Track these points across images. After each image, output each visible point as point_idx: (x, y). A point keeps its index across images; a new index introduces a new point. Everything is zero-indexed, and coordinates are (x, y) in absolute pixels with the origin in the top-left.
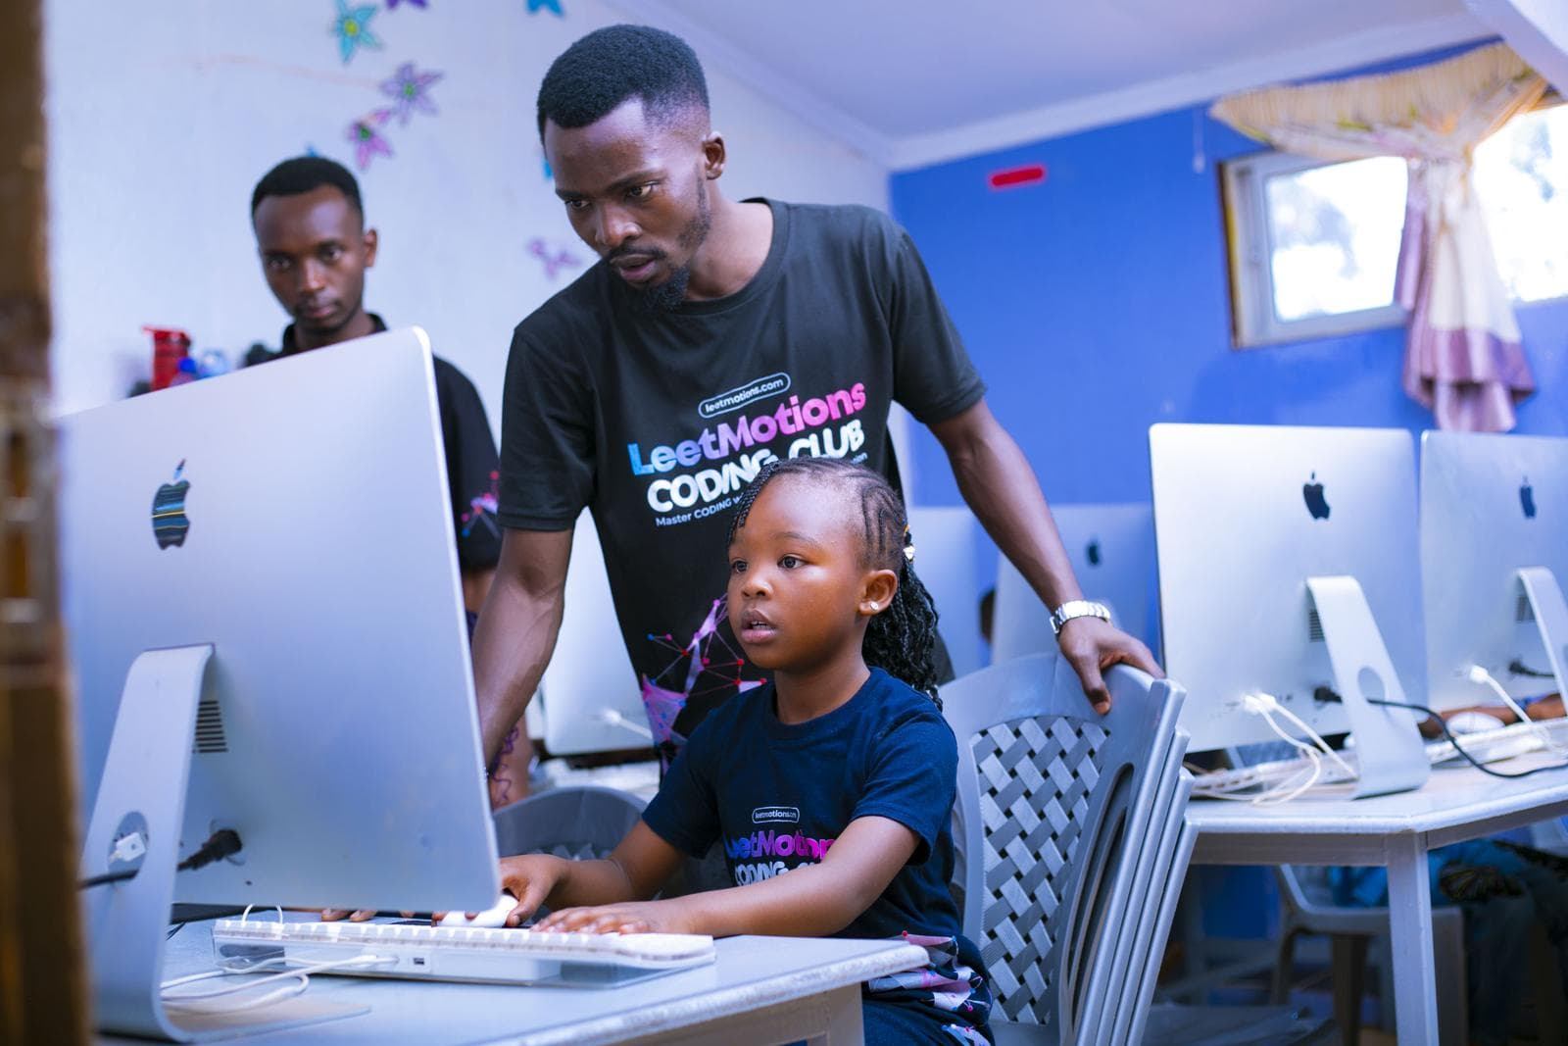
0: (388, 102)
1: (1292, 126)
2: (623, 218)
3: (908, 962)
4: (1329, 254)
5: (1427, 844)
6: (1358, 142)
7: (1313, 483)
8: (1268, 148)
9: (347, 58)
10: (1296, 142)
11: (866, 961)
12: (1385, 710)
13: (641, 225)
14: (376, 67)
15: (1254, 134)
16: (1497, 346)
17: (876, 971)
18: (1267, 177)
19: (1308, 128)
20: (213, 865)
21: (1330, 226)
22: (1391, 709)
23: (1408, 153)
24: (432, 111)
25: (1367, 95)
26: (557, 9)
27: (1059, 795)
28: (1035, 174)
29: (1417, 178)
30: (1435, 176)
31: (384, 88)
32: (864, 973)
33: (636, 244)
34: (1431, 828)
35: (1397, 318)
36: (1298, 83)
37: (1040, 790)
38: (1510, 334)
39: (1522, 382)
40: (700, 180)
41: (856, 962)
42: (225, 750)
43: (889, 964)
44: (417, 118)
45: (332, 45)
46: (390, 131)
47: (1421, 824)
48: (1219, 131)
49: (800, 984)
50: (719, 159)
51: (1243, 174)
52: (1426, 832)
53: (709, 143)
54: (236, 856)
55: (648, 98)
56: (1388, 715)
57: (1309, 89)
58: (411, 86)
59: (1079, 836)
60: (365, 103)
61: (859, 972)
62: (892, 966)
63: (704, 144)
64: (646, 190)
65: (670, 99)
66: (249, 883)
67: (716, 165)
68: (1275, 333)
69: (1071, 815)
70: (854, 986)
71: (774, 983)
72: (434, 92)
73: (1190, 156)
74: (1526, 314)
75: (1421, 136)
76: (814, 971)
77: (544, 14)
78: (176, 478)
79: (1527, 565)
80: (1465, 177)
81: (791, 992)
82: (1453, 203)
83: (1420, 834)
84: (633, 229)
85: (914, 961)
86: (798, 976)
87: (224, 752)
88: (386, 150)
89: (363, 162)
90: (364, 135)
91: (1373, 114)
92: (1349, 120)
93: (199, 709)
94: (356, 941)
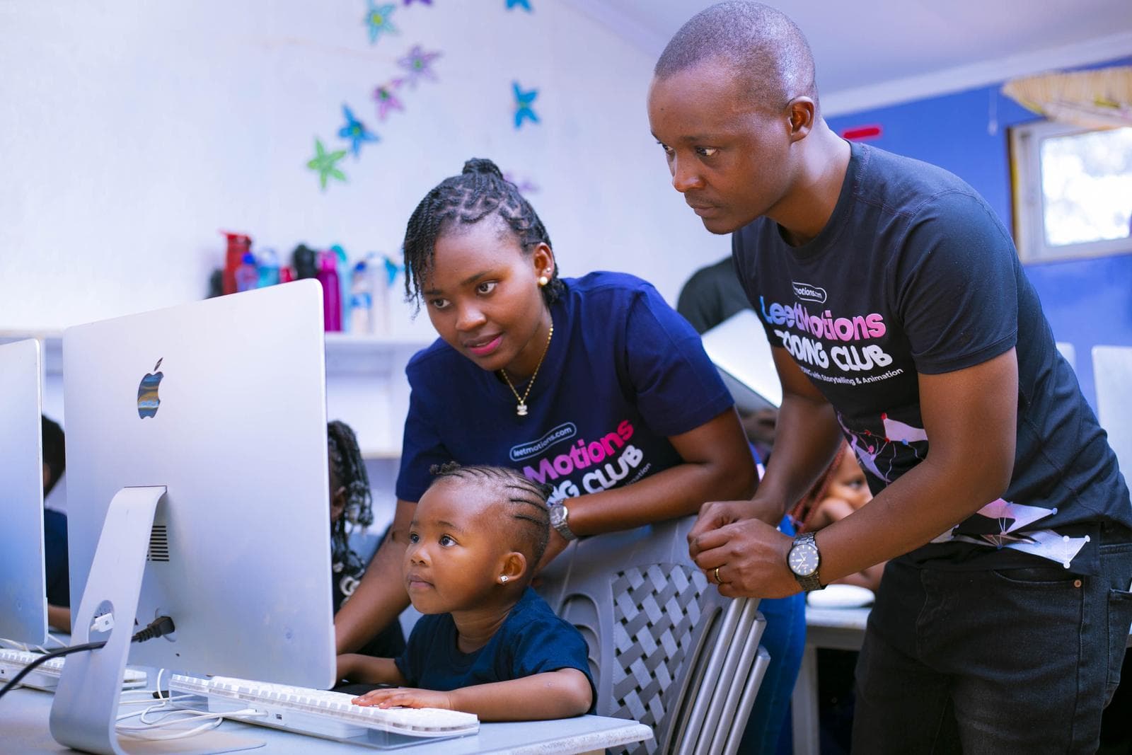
0: (401, 73)
1: (1061, 103)
3: (636, 736)
6: (1108, 116)
8: (1043, 118)
9: (373, 40)
10: (1064, 114)
14: (394, 47)
15: (1032, 107)
18: (1043, 138)
19: (1073, 104)
20: (153, 640)
24: (434, 79)
25: (1116, 81)
26: (527, 6)
27: (672, 627)
28: (873, 132)
31: (400, 63)
36: (1067, 71)
37: (659, 622)
42: (168, 560)
43: (620, 737)
44: (424, 85)
45: (362, 32)
46: (403, 94)
48: (1008, 105)
51: (1025, 137)
54: (170, 635)
57: (1075, 75)
58: (419, 62)
59: (683, 661)
60: (384, 73)
66: (178, 655)
68: (1044, 255)
69: (679, 645)
72: (436, 66)
73: (987, 123)
76: (561, 741)
77: (518, 10)
85: (640, 736)
87: (167, 562)
88: (399, 107)
89: (382, 116)
90: (383, 96)
91: (1120, 95)
92: (1103, 100)
93: (153, 531)
94: (247, 697)
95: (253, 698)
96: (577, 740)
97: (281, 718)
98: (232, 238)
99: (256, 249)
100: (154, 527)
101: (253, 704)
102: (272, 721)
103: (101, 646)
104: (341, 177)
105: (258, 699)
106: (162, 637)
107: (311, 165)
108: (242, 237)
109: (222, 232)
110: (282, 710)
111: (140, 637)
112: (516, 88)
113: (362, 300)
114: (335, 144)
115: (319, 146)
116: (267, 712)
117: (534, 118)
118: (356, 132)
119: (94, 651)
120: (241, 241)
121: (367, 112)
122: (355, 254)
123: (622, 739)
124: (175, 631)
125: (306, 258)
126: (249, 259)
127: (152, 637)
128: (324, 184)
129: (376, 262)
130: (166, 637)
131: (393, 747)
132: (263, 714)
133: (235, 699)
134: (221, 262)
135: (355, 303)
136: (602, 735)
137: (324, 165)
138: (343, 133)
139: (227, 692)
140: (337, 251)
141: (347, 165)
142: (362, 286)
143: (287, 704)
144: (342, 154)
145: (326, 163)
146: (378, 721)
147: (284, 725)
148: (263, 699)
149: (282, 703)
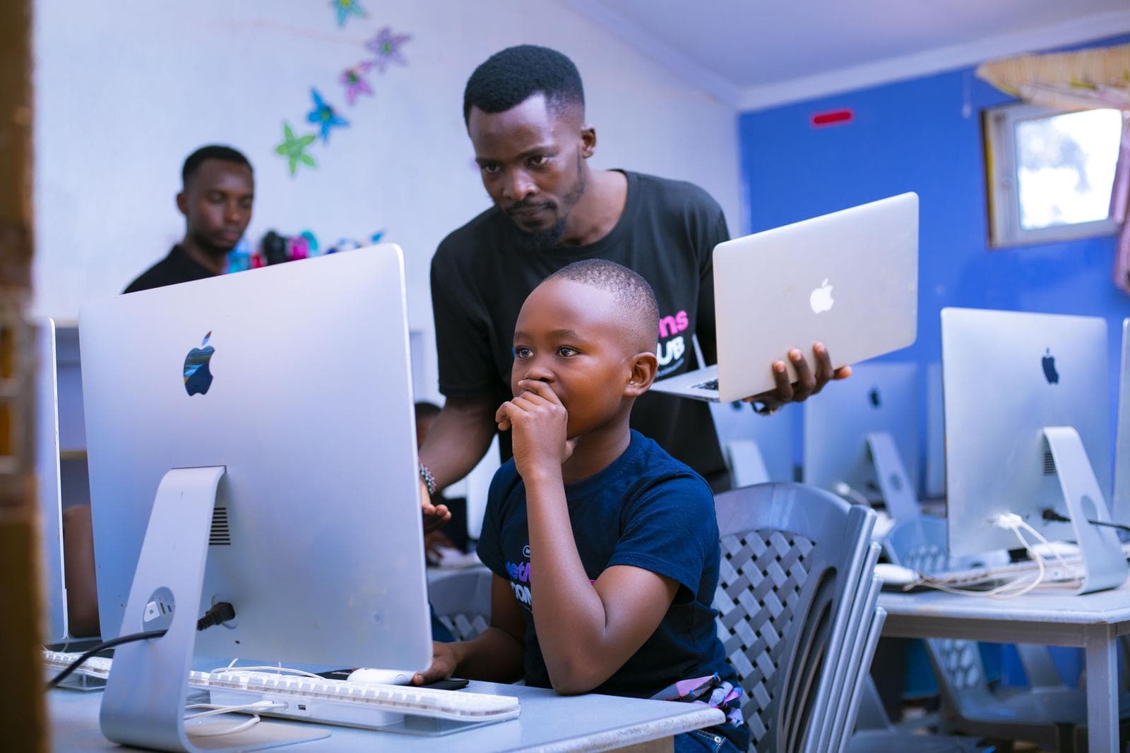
0: (369, 56)
1: (1036, 85)
2: (526, 181)
3: (710, 721)
4: (1068, 175)
5: (1116, 633)
6: (1085, 97)
7: (1048, 356)
8: (1018, 100)
9: (341, 22)
10: (1039, 96)
11: (676, 720)
12: (1098, 529)
13: (539, 185)
14: (362, 30)
15: (1007, 89)
17: (684, 727)
18: (1018, 121)
19: (1048, 86)
20: (213, 628)
21: (1069, 154)
22: (1103, 529)
23: (1122, 106)
24: (403, 62)
25: (1092, 63)
28: (845, 116)
29: (1128, 125)
31: (368, 46)
32: (674, 729)
33: (534, 200)
34: (1121, 620)
35: (1111, 228)
36: (1042, 53)
40: (579, 157)
41: (669, 720)
42: (229, 544)
43: (694, 722)
44: (392, 69)
45: (331, 13)
46: (372, 77)
47: (1112, 618)
48: (982, 88)
49: (624, 737)
50: (592, 144)
51: (1000, 120)
52: (1116, 624)
53: (586, 131)
54: (229, 623)
55: (548, 95)
56: (1100, 533)
57: (1050, 57)
58: (388, 45)
60: (353, 56)
61: (672, 727)
62: (696, 724)
63: (582, 132)
64: (544, 160)
65: (563, 97)
66: (238, 642)
67: (589, 148)
68: (1020, 238)
70: (668, 738)
71: (604, 735)
72: (406, 50)
73: (961, 106)
76: (636, 727)
78: (203, 344)
81: (617, 742)
83: (1111, 625)
84: (533, 188)
85: (714, 721)
86: (623, 730)
87: (228, 546)
88: (369, 91)
89: (351, 100)
90: (353, 80)
91: (1097, 77)
92: (1079, 81)
93: (214, 513)
94: (260, 689)
95: (266, 689)
96: (652, 725)
97: (304, 709)
100: (215, 509)
101: (269, 695)
102: (294, 712)
103: (161, 634)
104: (310, 162)
105: (273, 690)
106: (222, 624)
107: (279, 150)
110: (305, 700)
111: (202, 624)
114: (304, 129)
115: (288, 130)
116: (286, 703)
118: (325, 117)
119: (151, 640)
121: (335, 96)
122: (326, 240)
124: (236, 616)
125: (277, 245)
127: (212, 624)
128: (293, 171)
129: (349, 247)
130: (224, 625)
131: (442, 733)
132: (283, 705)
133: (243, 691)
137: (293, 150)
138: (312, 118)
139: (235, 685)
140: (307, 237)
141: (316, 150)
143: (310, 694)
144: (311, 139)
145: (294, 148)
146: (425, 707)
147: (308, 716)
148: (280, 691)
149: (304, 693)
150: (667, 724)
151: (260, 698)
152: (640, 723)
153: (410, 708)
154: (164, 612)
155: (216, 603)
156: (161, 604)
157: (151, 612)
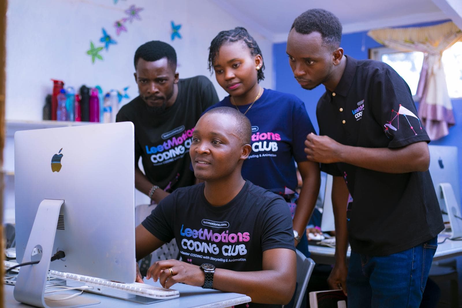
0: (126, 16)
1: (391, 40)
3: (246, 301)
6: (409, 47)
8: (383, 46)
9: (115, 3)
10: (392, 45)
14: (124, 5)
15: (380, 42)
16: (445, 110)
17: (236, 303)
18: (383, 54)
19: (396, 41)
20: (57, 260)
23: (424, 51)
24: (139, 19)
25: (413, 33)
29: (426, 59)
30: (431, 59)
31: (126, 12)
33: (158, 95)
35: (417, 99)
36: (394, 28)
38: (449, 107)
39: (452, 121)
41: (230, 300)
42: (64, 229)
44: (135, 21)
46: (127, 25)
48: (370, 40)
50: (177, 79)
51: (376, 53)
54: (63, 259)
55: (168, 59)
57: (397, 30)
58: (134, 12)
60: (120, 16)
63: (175, 74)
64: (164, 81)
66: (66, 266)
72: (141, 14)
73: (361, 46)
74: (454, 102)
75: (428, 47)
76: (218, 303)
79: (442, 182)
80: (440, 60)
82: (436, 67)
88: (125, 30)
89: (118, 33)
90: (119, 26)
91: (415, 38)
92: (408, 40)
94: (84, 281)
95: (87, 282)
96: (224, 302)
97: (100, 290)
98: (56, 82)
99: (66, 87)
100: (59, 216)
101: (87, 284)
102: (95, 291)
103: (38, 262)
104: (100, 58)
105: (89, 282)
106: (60, 259)
107: (88, 53)
108: (60, 82)
109: (52, 80)
110: (100, 287)
111: (53, 259)
112: (172, 24)
113: (108, 109)
114: (99, 44)
115: (92, 45)
117: (180, 37)
118: (107, 39)
119: (34, 265)
120: (60, 83)
121: (112, 32)
122: (105, 90)
123: (240, 302)
124: (66, 256)
125: (86, 91)
126: (63, 91)
128: (93, 61)
129: (114, 94)
130: (61, 259)
131: (148, 303)
132: (92, 288)
134: (51, 92)
135: (105, 110)
136: (233, 300)
137: (94, 53)
138: (102, 40)
139: (75, 279)
140: (98, 88)
141: (103, 53)
142: (108, 103)
143: (102, 284)
144: (102, 49)
145: (95, 52)
146: (143, 293)
147: (101, 292)
148: (92, 282)
149: (100, 284)
150: (230, 302)
151: (84, 285)
152: (219, 301)
153: (137, 293)
154: (39, 252)
155: (58, 251)
156: (38, 249)
157: (34, 252)
